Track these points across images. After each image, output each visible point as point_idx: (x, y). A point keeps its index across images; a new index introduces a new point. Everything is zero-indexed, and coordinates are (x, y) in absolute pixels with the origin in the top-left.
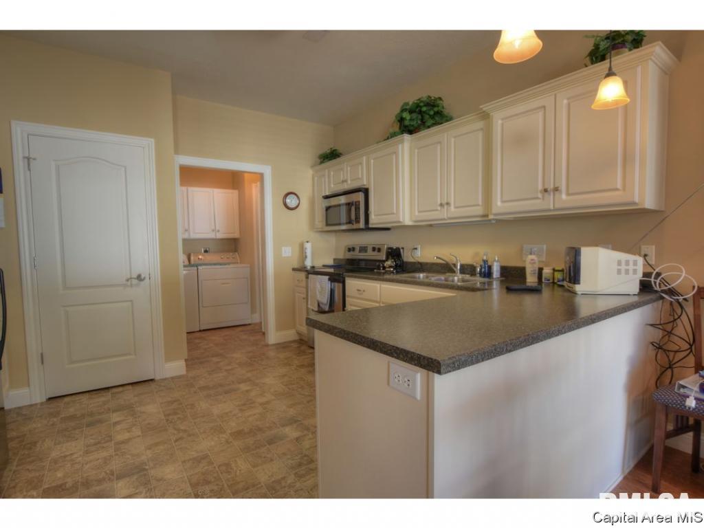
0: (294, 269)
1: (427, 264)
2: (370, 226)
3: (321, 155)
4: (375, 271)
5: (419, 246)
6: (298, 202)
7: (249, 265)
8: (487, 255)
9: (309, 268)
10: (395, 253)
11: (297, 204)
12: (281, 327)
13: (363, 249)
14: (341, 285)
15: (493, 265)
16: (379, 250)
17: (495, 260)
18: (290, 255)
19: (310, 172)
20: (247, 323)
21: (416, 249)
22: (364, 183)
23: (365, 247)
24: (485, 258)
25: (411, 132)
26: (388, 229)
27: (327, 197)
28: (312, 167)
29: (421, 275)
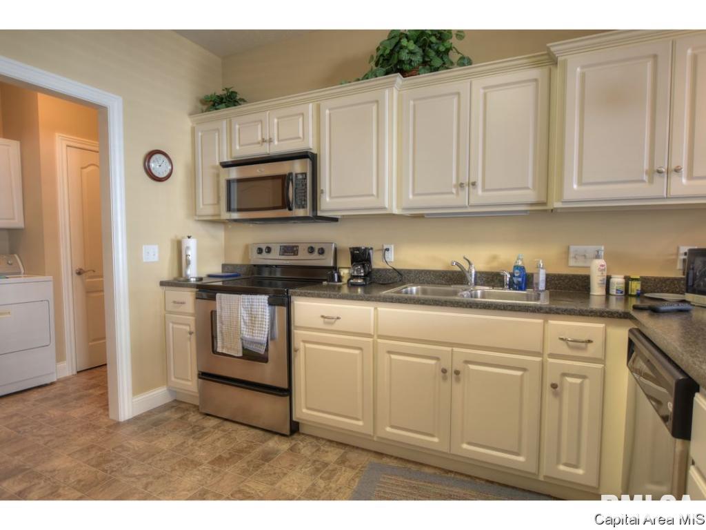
0: (163, 284)
1: (409, 271)
2: (319, 214)
3: (207, 97)
4: (325, 283)
5: (393, 246)
6: (170, 167)
7: (50, 278)
8: (522, 260)
9: (193, 280)
10: (360, 257)
11: (168, 171)
12: (140, 386)
13: (290, 250)
14: (285, 309)
15: (538, 274)
16: (322, 251)
17: (538, 267)
18: (156, 259)
19: (188, 123)
20: (48, 382)
21: (387, 250)
22: (310, 144)
23: (293, 247)
24: (520, 263)
25: (404, 73)
26: (335, 220)
27: (225, 165)
28: (191, 114)
29: (414, 289)
